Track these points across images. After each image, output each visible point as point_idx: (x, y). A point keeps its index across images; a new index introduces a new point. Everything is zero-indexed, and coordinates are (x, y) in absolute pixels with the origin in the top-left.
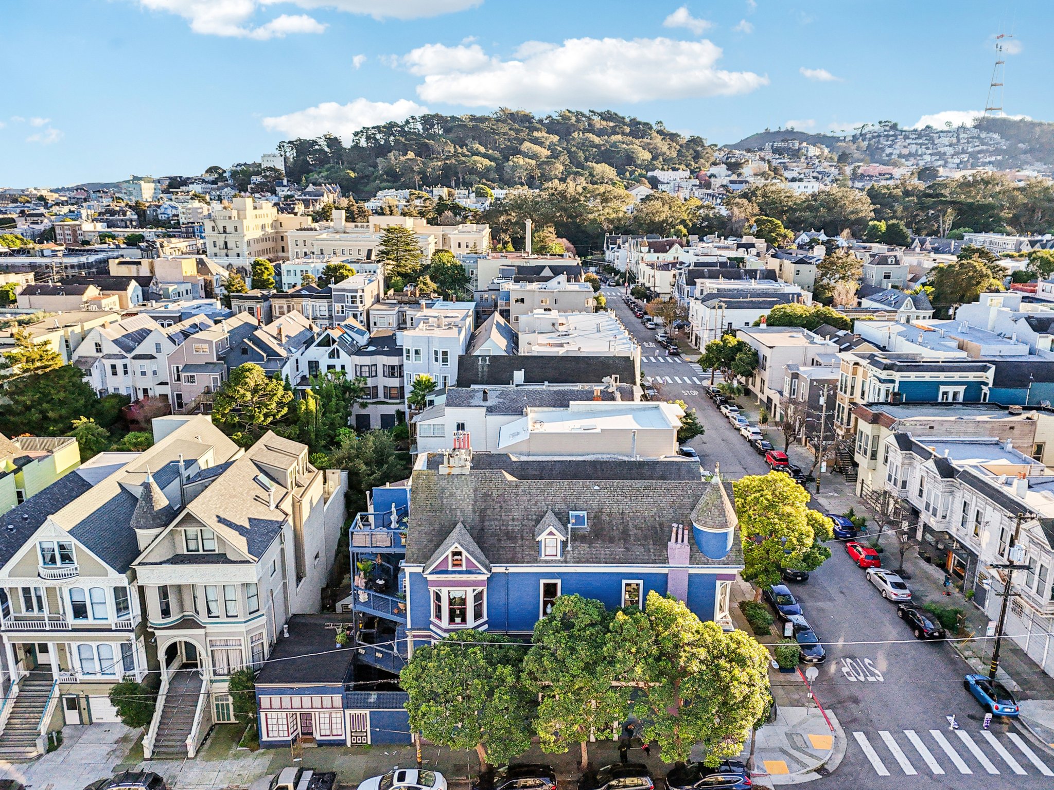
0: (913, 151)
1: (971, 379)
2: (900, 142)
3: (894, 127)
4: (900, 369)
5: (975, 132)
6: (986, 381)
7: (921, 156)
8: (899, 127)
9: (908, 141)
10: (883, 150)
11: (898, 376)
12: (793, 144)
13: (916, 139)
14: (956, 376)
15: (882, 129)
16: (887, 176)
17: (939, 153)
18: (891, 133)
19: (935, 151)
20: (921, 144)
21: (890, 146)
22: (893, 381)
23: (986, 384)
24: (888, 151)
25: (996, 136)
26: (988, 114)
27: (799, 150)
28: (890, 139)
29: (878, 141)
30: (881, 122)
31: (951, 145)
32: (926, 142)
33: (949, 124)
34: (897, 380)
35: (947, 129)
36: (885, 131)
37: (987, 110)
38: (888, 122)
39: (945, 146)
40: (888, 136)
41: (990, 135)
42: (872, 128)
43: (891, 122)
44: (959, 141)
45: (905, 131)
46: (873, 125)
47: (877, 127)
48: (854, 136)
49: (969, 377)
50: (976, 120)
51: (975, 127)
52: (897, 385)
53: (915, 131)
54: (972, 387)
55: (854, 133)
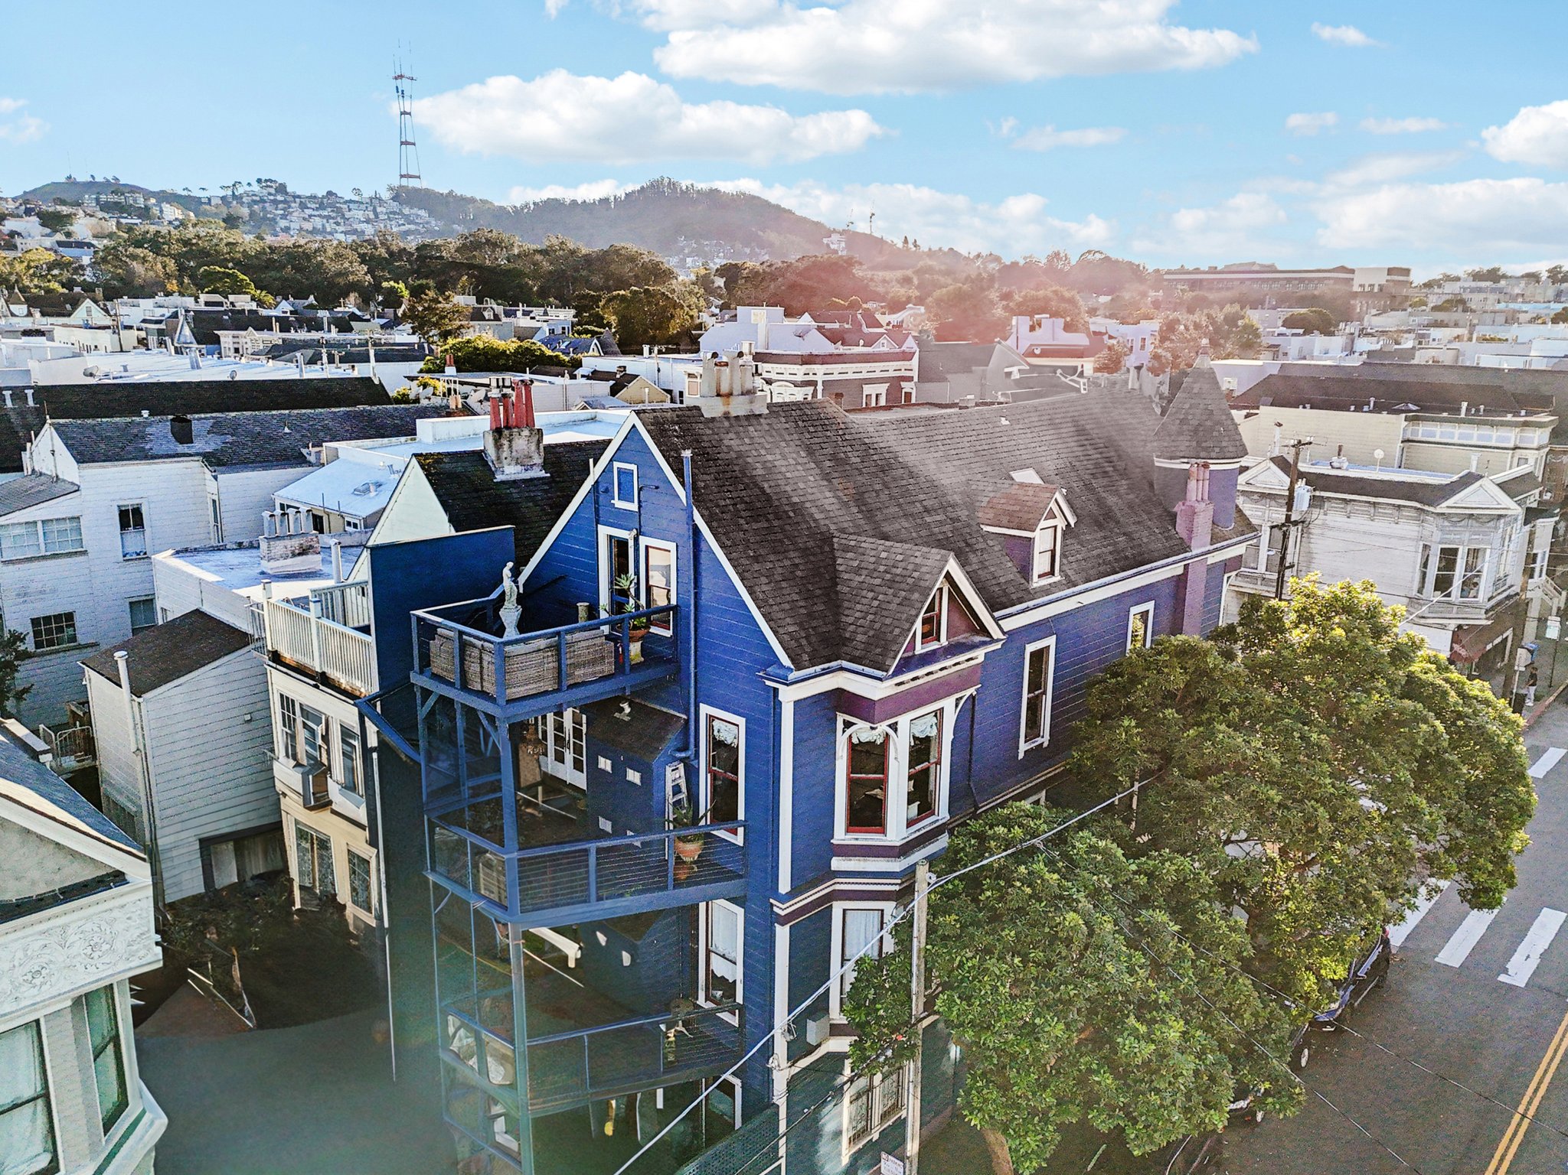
0: (320, 227)
1: (892, 374)
2: (296, 214)
3: (282, 189)
4: (824, 362)
5: (395, 205)
6: (908, 374)
7: (331, 233)
8: (289, 190)
9: (308, 212)
12: (135, 200)
13: (317, 209)
14: (878, 369)
15: (265, 192)
18: (279, 198)
19: (349, 228)
20: (328, 218)
21: (284, 217)
22: (814, 383)
23: (910, 379)
24: (283, 223)
25: (422, 213)
26: (404, 182)
27: (147, 208)
28: (280, 206)
29: (264, 209)
30: (259, 181)
31: (368, 221)
32: (333, 215)
33: (357, 191)
34: (820, 379)
35: (356, 198)
36: (270, 194)
37: (402, 176)
38: (271, 181)
39: (361, 222)
40: (275, 202)
41: (415, 211)
42: (248, 189)
43: (275, 181)
44: (376, 215)
45: (299, 197)
46: (249, 184)
47: (256, 188)
48: (223, 198)
49: (891, 368)
50: (391, 189)
51: (394, 199)
52: (820, 387)
53: (313, 197)
54: (895, 383)
55: (222, 193)
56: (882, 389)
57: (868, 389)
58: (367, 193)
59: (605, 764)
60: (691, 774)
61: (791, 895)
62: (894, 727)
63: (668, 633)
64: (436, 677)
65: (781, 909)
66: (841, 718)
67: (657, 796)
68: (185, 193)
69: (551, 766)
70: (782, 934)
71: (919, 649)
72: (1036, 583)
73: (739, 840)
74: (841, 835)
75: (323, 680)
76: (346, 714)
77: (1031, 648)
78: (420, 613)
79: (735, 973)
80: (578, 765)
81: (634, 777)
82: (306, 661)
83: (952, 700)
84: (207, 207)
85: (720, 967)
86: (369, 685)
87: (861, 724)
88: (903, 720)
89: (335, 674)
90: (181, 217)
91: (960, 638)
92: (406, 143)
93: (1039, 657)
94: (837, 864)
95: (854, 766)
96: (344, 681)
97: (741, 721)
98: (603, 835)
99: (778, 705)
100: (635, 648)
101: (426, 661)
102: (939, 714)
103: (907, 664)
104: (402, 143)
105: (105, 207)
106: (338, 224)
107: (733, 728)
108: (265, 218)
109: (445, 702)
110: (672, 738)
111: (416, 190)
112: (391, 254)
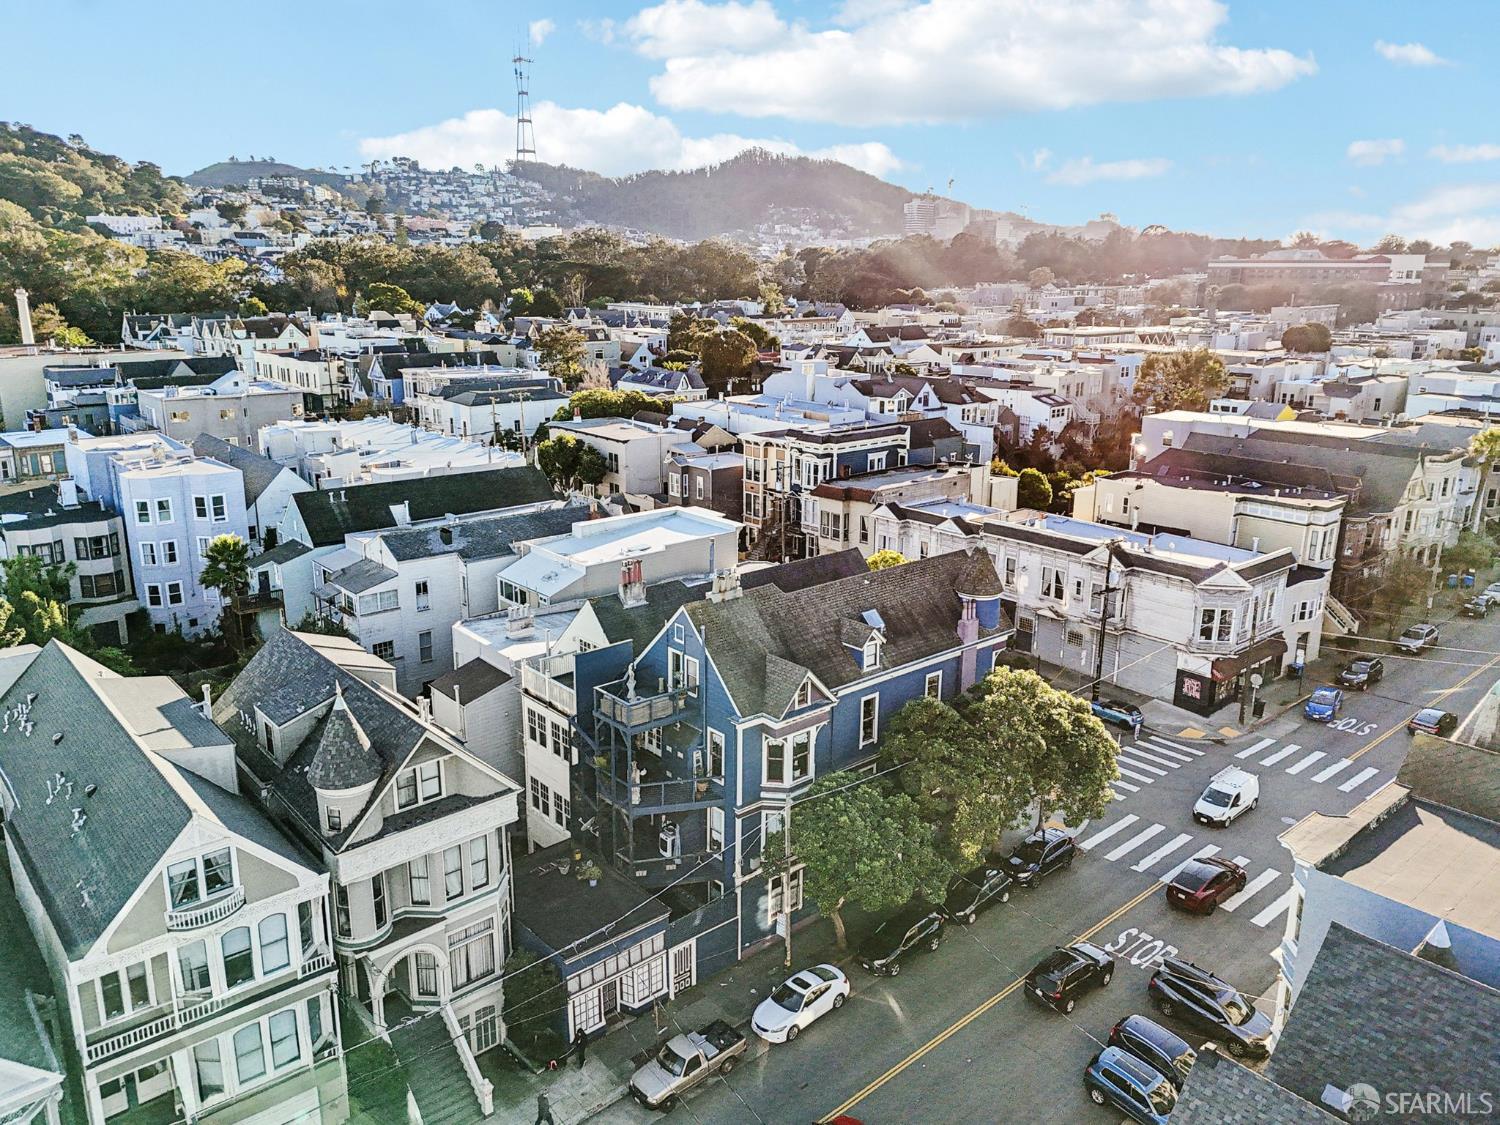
0: (446, 200)
1: (890, 443)
2: (427, 189)
3: (414, 166)
4: (838, 441)
5: (513, 180)
6: (903, 443)
7: (456, 207)
8: (421, 167)
9: (437, 187)
10: (407, 196)
11: (835, 449)
12: (291, 184)
13: (445, 184)
14: (880, 442)
15: (400, 169)
16: (441, 232)
17: (477, 205)
18: (412, 175)
19: (472, 202)
20: (453, 192)
21: (416, 193)
22: (830, 455)
23: (904, 447)
24: (415, 198)
25: (537, 186)
26: (521, 156)
27: (302, 191)
28: (414, 182)
29: (398, 185)
30: (395, 159)
31: (489, 195)
32: (458, 189)
33: (479, 166)
34: (835, 452)
35: (478, 173)
36: (404, 171)
37: (518, 151)
38: (405, 159)
39: (483, 195)
40: (409, 179)
41: (530, 183)
42: (385, 166)
43: (408, 159)
44: (496, 189)
45: (429, 173)
46: (386, 162)
47: (392, 165)
48: (364, 176)
49: (889, 441)
50: (509, 163)
51: (510, 173)
52: (835, 459)
53: (442, 173)
54: (892, 451)
55: (363, 171)
56: (883, 455)
57: (871, 456)
58: (488, 168)
59: (669, 749)
60: (704, 755)
61: (742, 807)
62: (785, 740)
63: (695, 696)
64: (604, 714)
65: (738, 812)
66: (764, 735)
67: (689, 763)
68: (331, 171)
69: (647, 746)
70: (739, 822)
71: (797, 707)
72: (866, 670)
73: (722, 783)
74: (765, 783)
75: (550, 705)
76: (564, 723)
77: (864, 699)
78: (597, 688)
79: (721, 838)
80: (658, 746)
81: (680, 755)
82: (542, 696)
83: (814, 727)
84: (351, 185)
85: (716, 836)
86: (573, 712)
87: (771, 738)
88: (790, 737)
89: (555, 703)
90: (330, 198)
91: (818, 701)
92: (523, 121)
93: (869, 703)
94: (763, 794)
95: (770, 754)
96: (560, 707)
97: (723, 735)
98: (669, 779)
99: (736, 731)
100: (681, 703)
101: (599, 706)
102: (808, 733)
103: (790, 714)
104: (519, 121)
105: (267, 191)
106: (462, 198)
107: (720, 738)
108: (400, 194)
109: (606, 725)
110: (696, 740)
111: (531, 164)
112: (515, 251)
